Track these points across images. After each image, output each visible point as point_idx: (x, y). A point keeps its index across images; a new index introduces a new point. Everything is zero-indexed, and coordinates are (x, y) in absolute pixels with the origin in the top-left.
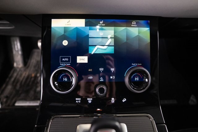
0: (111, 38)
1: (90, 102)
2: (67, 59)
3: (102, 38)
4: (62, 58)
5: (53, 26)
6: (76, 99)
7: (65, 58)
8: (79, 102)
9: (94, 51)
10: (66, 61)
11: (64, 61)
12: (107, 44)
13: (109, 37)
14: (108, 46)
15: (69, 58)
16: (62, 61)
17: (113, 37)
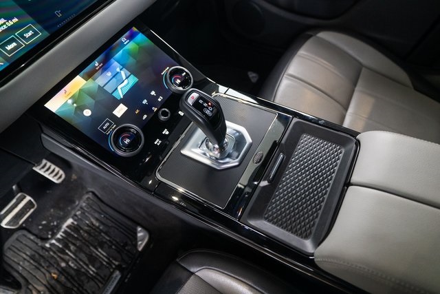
0: (121, 70)
1: (167, 133)
2: (107, 124)
3: (114, 77)
4: (102, 128)
5: (54, 110)
6: (156, 143)
7: (104, 125)
8: (160, 142)
9: (120, 94)
10: (108, 127)
11: (107, 129)
12: (124, 78)
13: (118, 70)
14: (127, 78)
15: (107, 121)
16: (105, 130)
17: (121, 67)
